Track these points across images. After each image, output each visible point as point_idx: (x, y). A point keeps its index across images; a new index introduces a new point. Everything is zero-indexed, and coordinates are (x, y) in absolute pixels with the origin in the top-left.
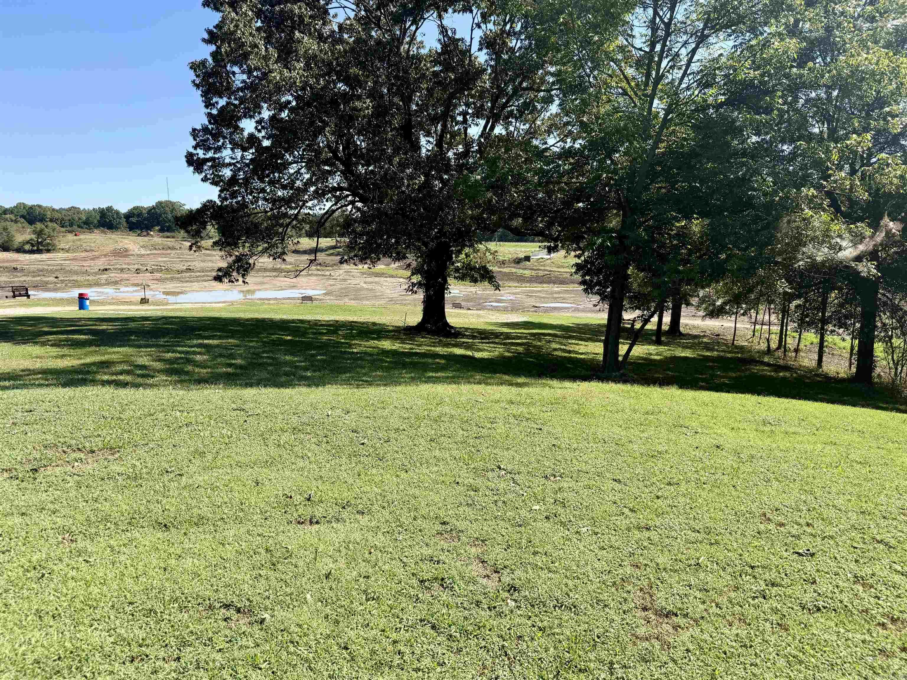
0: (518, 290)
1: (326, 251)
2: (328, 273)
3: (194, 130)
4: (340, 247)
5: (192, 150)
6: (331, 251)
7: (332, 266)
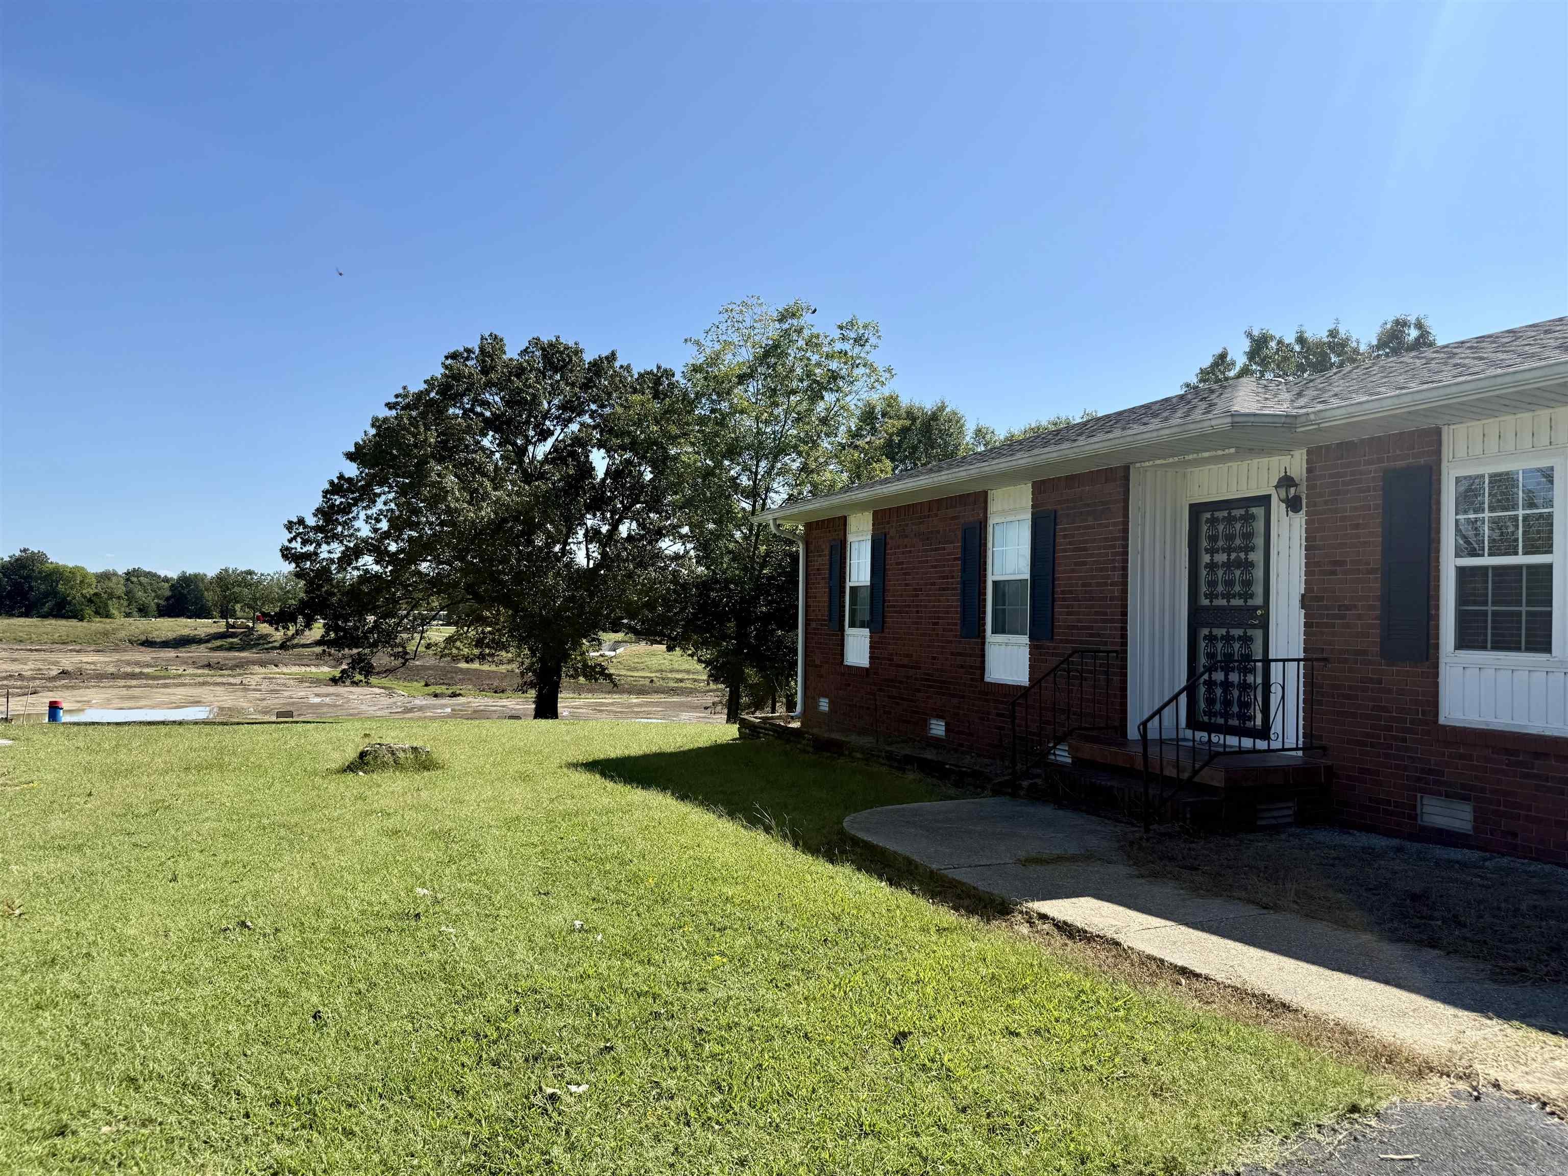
0: (577, 703)
1: (208, 641)
2: (237, 680)
3: (290, 522)
4: (233, 635)
5: (287, 544)
6: (218, 643)
7: (231, 669)
